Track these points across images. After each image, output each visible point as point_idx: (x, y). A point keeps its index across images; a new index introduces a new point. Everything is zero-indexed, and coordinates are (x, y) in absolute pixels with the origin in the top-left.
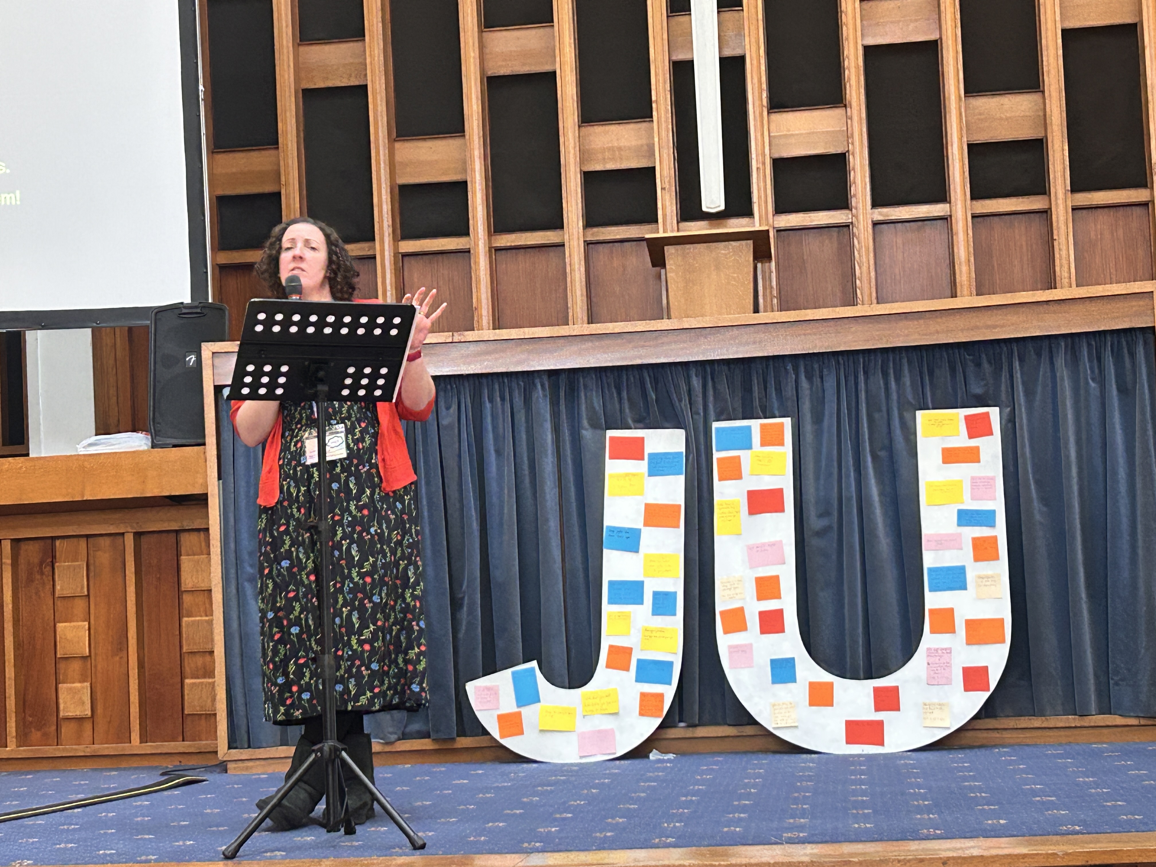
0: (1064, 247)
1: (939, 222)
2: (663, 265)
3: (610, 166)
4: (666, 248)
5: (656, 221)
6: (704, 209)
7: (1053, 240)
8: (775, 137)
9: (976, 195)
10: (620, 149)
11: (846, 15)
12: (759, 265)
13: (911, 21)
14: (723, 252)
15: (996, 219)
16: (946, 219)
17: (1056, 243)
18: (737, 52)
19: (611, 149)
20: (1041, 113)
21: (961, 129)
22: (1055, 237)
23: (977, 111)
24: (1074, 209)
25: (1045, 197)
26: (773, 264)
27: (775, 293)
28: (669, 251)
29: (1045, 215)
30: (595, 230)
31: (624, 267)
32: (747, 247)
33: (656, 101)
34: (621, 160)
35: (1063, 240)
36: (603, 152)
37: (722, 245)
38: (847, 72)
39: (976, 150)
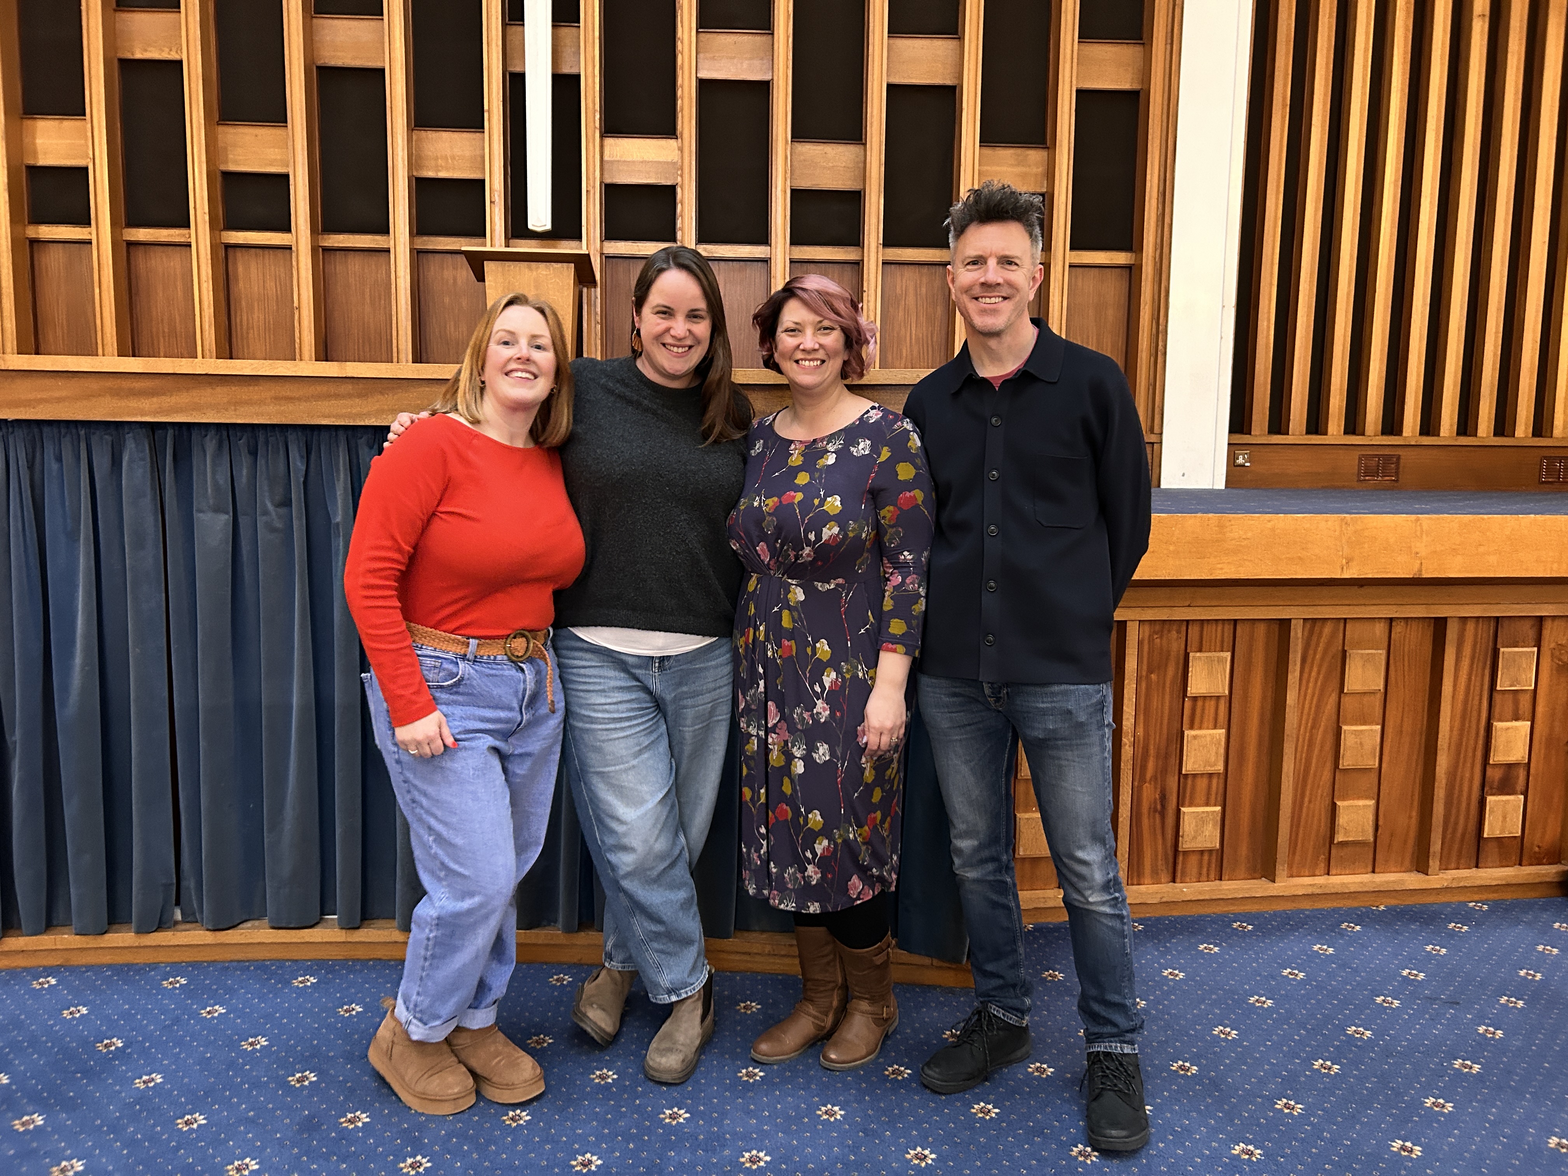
0: (872, 299)
1: (760, 263)
2: (483, 280)
3: (443, 175)
4: (485, 262)
5: (484, 235)
6: (530, 227)
7: (863, 291)
8: (608, 162)
9: (796, 240)
10: (453, 158)
11: (682, 43)
12: (585, 290)
13: (746, 59)
14: (544, 273)
15: (812, 265)
16: (766, 261)
17: (865, 294)
18: (573, 71)
19: (445, 158)
20: (861, 165)
21: (786, 172)
22: (865, 289)
23: (802, 158)
24: (884, 263)
25: (859, 249)
26: (599, 289)
27: (599, 318)
28: (489, 267)
29: (856, 266)
30: (425, 238)
31: (455, 280)
32: (568, 271)
33: (489, 111)
34: (454, 169)
35: (872, 292)
36: (436, 159)
37: (542, 265)
38: (679, 102)
39: (798, 196)
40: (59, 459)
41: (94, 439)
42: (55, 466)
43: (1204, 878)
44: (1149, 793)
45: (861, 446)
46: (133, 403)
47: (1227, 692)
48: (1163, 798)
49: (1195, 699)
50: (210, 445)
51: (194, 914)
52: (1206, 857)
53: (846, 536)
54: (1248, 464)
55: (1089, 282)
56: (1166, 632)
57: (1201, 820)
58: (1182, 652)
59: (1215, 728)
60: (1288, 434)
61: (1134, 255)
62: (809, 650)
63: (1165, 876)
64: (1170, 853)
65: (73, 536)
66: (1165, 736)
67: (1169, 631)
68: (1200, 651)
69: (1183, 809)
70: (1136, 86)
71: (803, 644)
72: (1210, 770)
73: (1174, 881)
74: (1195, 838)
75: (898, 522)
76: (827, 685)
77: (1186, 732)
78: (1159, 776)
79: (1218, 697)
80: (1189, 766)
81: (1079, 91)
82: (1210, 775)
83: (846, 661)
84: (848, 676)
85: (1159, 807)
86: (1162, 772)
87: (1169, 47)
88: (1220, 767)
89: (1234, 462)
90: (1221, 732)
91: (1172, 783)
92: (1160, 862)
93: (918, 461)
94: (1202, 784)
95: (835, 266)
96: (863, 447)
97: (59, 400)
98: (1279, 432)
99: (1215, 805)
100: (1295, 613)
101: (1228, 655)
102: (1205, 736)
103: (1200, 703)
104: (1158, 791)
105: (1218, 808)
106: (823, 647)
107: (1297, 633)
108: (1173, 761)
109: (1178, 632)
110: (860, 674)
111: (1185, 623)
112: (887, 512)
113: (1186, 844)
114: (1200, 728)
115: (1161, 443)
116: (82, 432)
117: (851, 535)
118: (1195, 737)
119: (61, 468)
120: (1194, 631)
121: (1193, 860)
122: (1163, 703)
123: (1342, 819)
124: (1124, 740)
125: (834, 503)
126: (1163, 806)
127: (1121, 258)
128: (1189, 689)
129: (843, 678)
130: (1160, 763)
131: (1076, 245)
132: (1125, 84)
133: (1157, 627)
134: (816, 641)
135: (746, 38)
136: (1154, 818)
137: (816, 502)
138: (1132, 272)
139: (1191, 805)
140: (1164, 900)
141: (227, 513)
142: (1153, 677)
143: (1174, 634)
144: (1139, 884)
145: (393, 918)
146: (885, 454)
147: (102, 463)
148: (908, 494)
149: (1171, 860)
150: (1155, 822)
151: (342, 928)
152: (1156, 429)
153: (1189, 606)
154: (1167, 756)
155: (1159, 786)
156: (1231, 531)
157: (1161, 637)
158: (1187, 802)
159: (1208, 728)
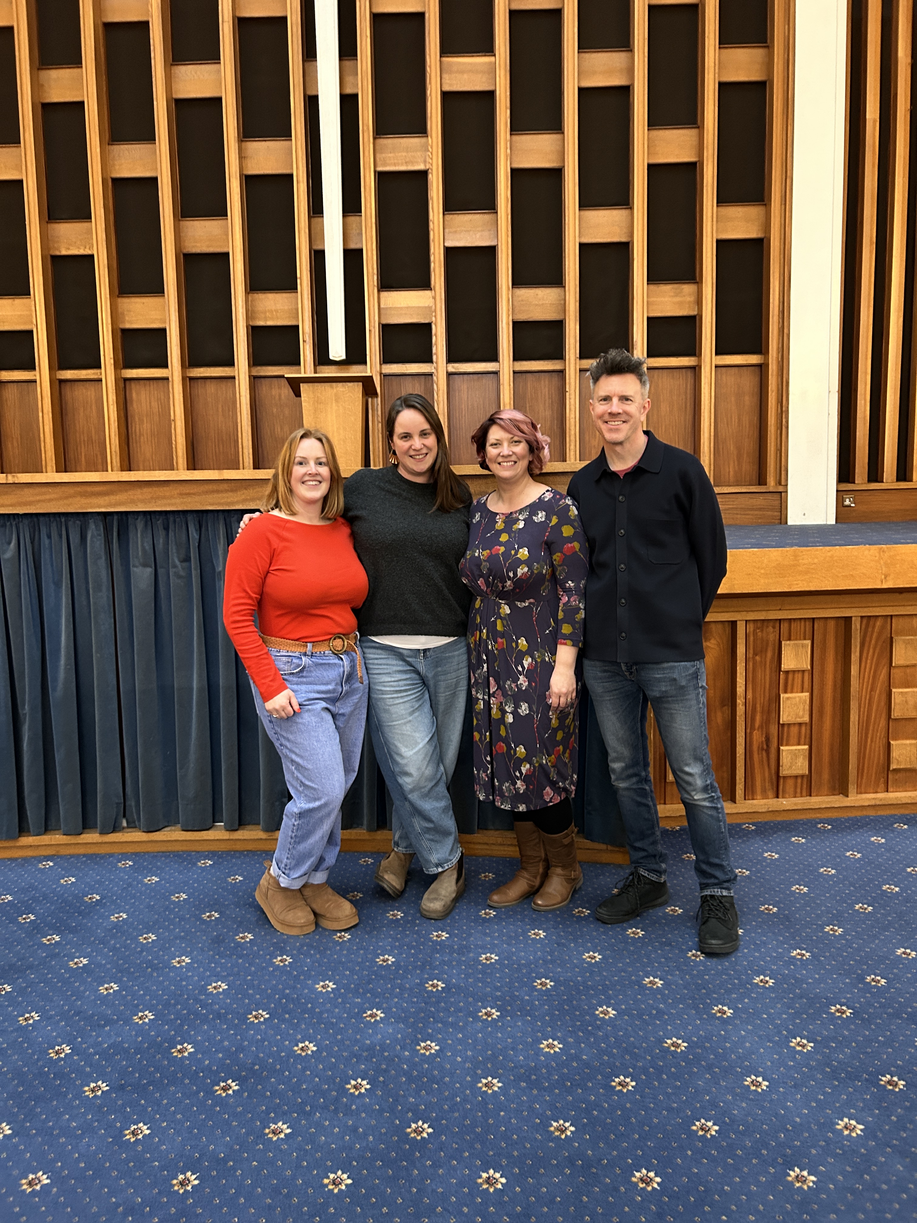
0: (573, 397)
1: (491, 375)
2: (300, 396)
3: (270, 323)
4: (301, 385)
5: (299, 364)
6: (331, 357)
7: (566, 392)
8: (383, 308)
9: (517, 357)
10: (277, 311)
11: (433, 223)
12: (370, 400)
13: (478, 231)
14: (341, 390)
15: (529, 375)
16: (496, 373)
17: (567, 394)
18: (357, 246)
19: (271, 311)
20: (562, 302)
21: (508, 310)
22: (567, 390)
23: (520, 299)
24: (581, 371)
25: (563, 361)
26: (379, 399)
27: (380, 419)
28: (303, 387)
29: (561, 374)
30: (259, 368)
31: (280, 395)
32: (358, 388)
33: (300, 278)
34: (278, 318)
35: (572, 392)
36: (265, 312)
37: (340, 384)
38: (432, 265)
39: (518, 326)
40: (49, 537)
41: (70, 523)
42: (47, 541)
43: (798, 795)
44: (757, 737)
45: (540, 515)
46: (95, 500)
47: (809, 667)
48: (768, 740)
49: (787, 672)
50: (140, 524)
51: (134, 822)
52: (799, 781)
53: (532, 572)
54: (853, 505)
55: (730, 378)
56: (765, 627)
57: (795, 754)
58: (777, 641)
59: (802, 692)
60: (882, 482)
61: (763, 356)
62: (514, 645)
63: (770, 794)
64: (774, 777)
65: (58, 585)
66: (767, 699)
67: (767, 627)
68: (790, 639)
69: (782, 748)
70: (760, 235)
71: (510, 641)
72: (799, 720)
73: (777, 797)
74: (791, 767)
75: (563, 563)
76: (526, 666)
77: (782, 695)
78: (764, 725)
79: (803, 671)
80: (784, 719)
81: (718, 241)
82: (800, 724)
83: (537, 651)
84: (539, 660)
85: (765, 747)
86: (766, 723)
87: (783, 206)
88: (806, 719)
89: (843, 504)
90: (806, 695)
91: (774, 730)
92: (767, 784)
93: (576, 524)
94: (794, 730)
95: (546, 374)
96: (541, 516)
97: (50, 500)
98: (876, 481)
99: (805, 744)
100: (853, 613)
101: (809, 642)
102: (795, 698)
103: (790, 676)
104: (764, 736)
105: (806, 747)
106: (523, 642)
107: (856, 625)
108: (773, 715)
109: (774, 627)
110: (547, 659)
111: (778, 622)
112: (557, 557)
113: (785, 771)
114: (792, 692)
115: (787, 492)
116: (63, 520)
117: (536, 572)
118: (788, 698)
119: (51, 543)
120: (785, 626)
121: (790, 782)
122: (765, 676)
123: (895, 754)
124: (738, 701)
125: (524, 553)
126: (768, 746)
127: (753, 359)
128: (783, 666)
129: (536, 661)
130: (765, 718)
131: (719, 352)
132: (753, 235)
133: (759, 624)
134: (518, 638)
135: (478, 216)
136: (762, 754)
137: (513, 552)
138: (762, 369)
139: (787, 745)
140: (770, 809)
141: (151, 567)
142: (758, 658)
143: (771, 629)
144: (753, 799)
145: (259, 824)
146: (554, 520)
147: (75, 539)
148: (570, 545)
149: (775, 783)
150: (762, 757)
151: (227, 830)
152: (783, 483)
153: (780, 610)
154: (769, 712)
155: (764, 732)
156: (803, 559)
157: (762, 631)
158: (785, 743)
159: (797, 692)
